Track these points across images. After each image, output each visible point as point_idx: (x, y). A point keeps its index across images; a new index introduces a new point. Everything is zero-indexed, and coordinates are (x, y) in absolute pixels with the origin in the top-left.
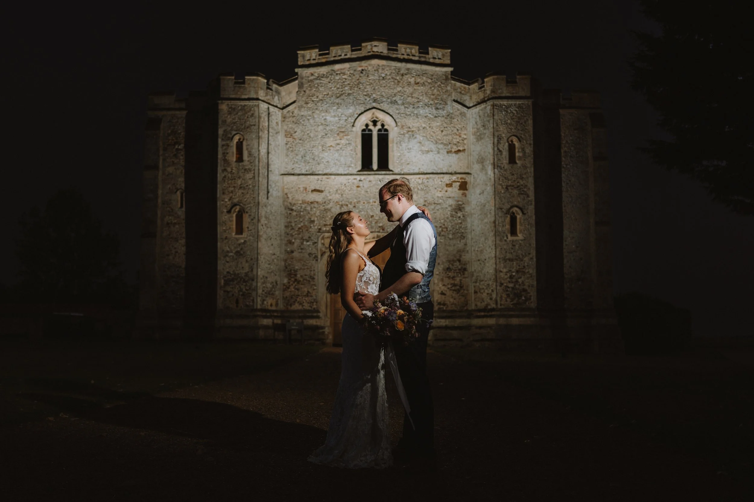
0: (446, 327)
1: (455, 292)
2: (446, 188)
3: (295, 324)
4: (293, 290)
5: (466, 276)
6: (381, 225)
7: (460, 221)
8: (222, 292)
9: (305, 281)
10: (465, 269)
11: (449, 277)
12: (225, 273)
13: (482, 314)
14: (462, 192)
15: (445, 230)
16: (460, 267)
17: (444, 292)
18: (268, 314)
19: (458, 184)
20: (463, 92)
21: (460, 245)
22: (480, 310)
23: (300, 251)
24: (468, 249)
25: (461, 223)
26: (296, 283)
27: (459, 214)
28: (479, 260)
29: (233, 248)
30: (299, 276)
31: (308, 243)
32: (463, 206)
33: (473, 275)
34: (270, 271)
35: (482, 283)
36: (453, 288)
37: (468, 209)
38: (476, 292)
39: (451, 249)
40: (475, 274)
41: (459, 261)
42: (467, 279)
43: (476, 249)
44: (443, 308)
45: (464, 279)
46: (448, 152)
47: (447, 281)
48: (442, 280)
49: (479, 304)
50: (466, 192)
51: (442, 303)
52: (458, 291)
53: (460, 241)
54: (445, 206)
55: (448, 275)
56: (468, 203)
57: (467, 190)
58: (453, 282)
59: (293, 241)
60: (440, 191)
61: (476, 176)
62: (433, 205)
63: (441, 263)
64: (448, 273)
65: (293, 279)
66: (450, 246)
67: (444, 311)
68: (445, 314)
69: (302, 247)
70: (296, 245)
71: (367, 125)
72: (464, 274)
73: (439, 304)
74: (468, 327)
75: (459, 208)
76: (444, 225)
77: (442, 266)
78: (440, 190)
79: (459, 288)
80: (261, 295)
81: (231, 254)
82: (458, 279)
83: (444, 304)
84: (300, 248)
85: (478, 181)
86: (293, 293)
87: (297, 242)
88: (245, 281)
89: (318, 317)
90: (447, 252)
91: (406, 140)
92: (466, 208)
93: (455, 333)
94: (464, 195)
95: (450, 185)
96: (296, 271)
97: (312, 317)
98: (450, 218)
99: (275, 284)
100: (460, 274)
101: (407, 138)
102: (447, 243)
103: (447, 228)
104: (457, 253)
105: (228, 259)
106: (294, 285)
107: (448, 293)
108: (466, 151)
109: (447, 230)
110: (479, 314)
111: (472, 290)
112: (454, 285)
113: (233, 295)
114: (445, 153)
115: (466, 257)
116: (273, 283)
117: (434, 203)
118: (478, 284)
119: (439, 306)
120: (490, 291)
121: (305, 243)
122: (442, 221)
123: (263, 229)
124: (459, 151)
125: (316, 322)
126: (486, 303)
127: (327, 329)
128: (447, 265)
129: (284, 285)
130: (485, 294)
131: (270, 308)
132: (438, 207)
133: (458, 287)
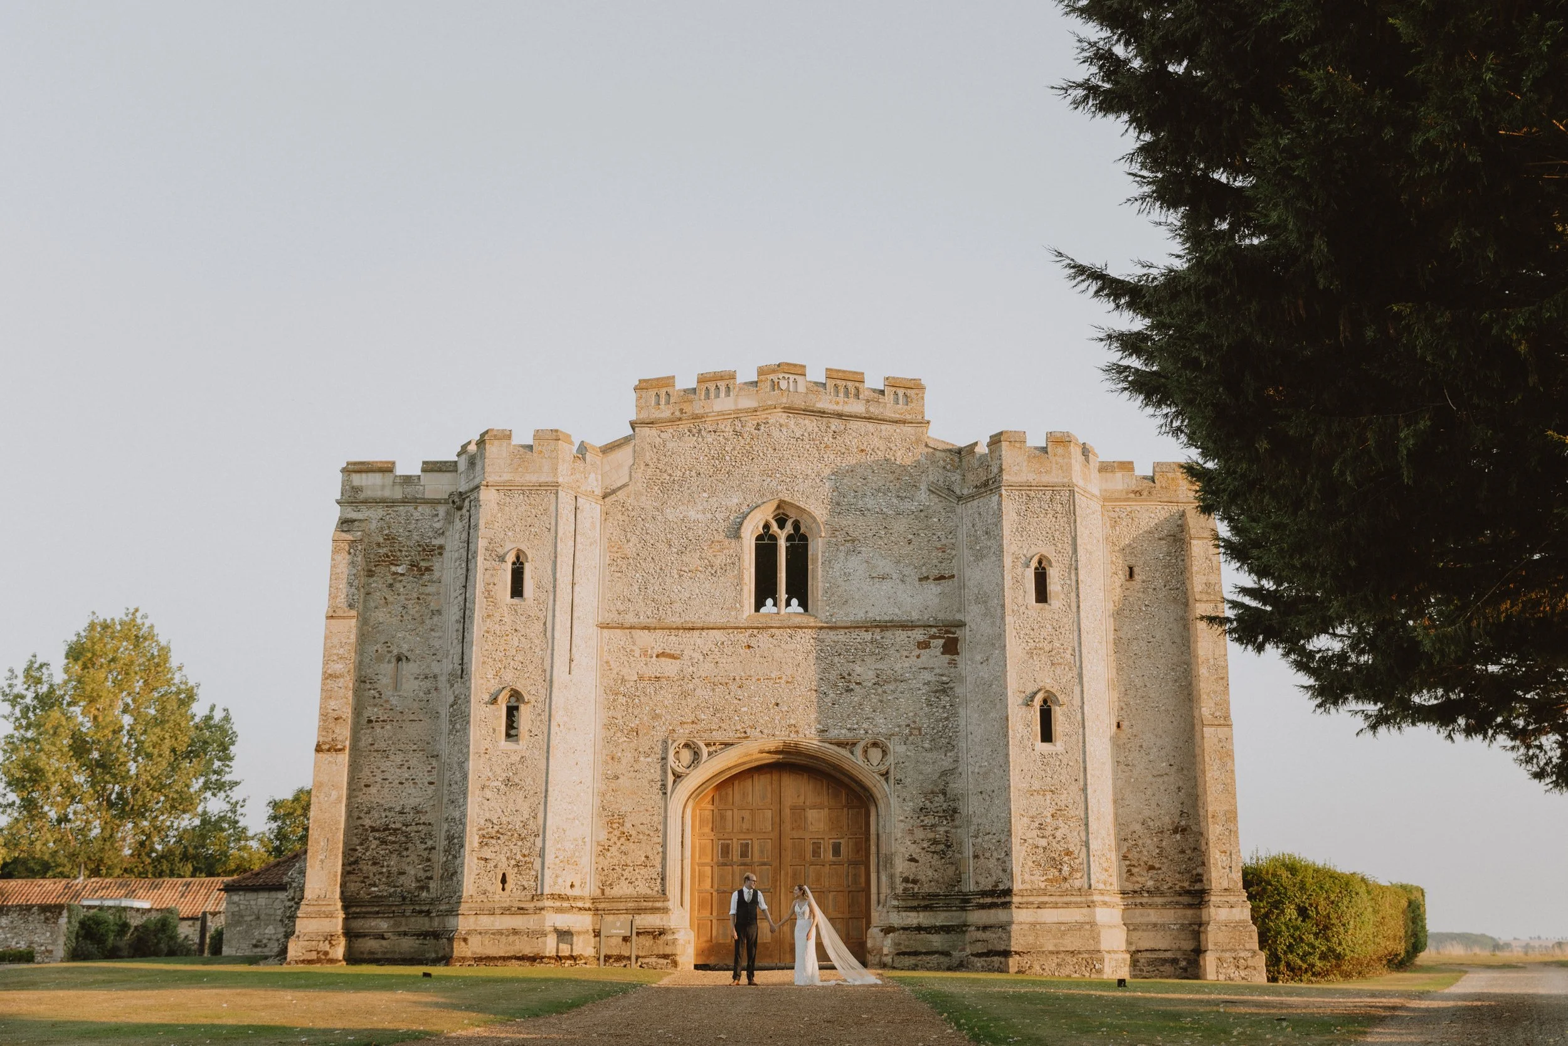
0: (919, 929)
1: (936, 856)
2: (917, 652)
3: (618, 924)
4: (617, 854)
5: (957, 823)
6: (793, 722)
7: (945, 715)
8: (476, 861)
9: (641, 836)
10: (955, 811)
11: (924, 827)
12: (482, 822)
13: (989, 900)
14: (948, 656)
15: (916, 732)
16: (945, 806)
17: (914, 856)
18: (566, 904)
19: (941, 642)
20: (948, 467)
21: (947, 763)
22: (984, 894)
23: (633, 774)
24: (960, 770)
25: (947, 719)
26: (623, 840)
27: (945, 700)
28: (981, 793)
29: (499, 771)
30: (628, 825)
31: (649, 760)
32: (952, 685)
33: (969, 822)
34: (571, 817)
35: (987, 838)
36: (933, 848)
37: (959, 690)
38: (976, 857)
39: (928, 769)
40: (975, 820)
41: (945, 794)
42: (959, 830)
43: (976, 770)
44: (913, 889)
45: (953, 830)
46: (920, 580)
47: (920, 834)
48: (911, 832)
49: (982, 880)
50: (955, 657)
51: (911, 878)
52: (942, 854)
53: (946, 755)
54: (914, 683)
55: (922, 821)
56: (961, 679)
57: (958, 654)
58: (931, 835)
59: (619, 754)
60: (906, 657)
61: (974, 626)
62: (893, 683)
63: (908, 798)
64: (922, 818)
65: (617, 833)
66: (926, 763)
67: (915, 896)
68: (915, 903)
69: (636, 767)
70: (624, 761)
71: (767, 526)
72: (953, 820)
73: (906, 880)
74: (961, 929)
75: (943, 689)
76: (914, 722)
77: (911, 804)
78: (905, 653)
79: (944, 848)
80: (552, 866)
81: (496, 784)
82: (942, 829)
83: (915, 882)
84: (632, 769)
85: (979, 636)
86: (615, 861)
87: (628, 757)
88: (522, 839)
89: (665, 910)
90: (921, 777)
91: (842, 555)
92: (956, 689)
93: (937, 941)
94: (953, 664)
95: (924, 645)
96: (622, 817)
97: (654, 910)
98: (926, 709)
99: (580, 842)
100: (947, 819)
101: (843, 554)
102: (920, 759)
103: (920, 729)
104: (939, 778)
105: (488, 793)
106: (619, 844)
107: (924, 858)
108: (956, 579)
109: (920, 734)
110: (981, 901)
111: (969, 852)
112: (935, 842)
113: (496, 867)
114: (917, 583)
115: (956, 786)
116: (575, 840)
117: (896, 680)
118: (980, 840)
119: (904, 885)
120: (1003, 854)
121: (642, 759)
122: (911, 714)
123: (559, 734)
124: (942, 578)
125: (662, 919)
126: (995, 878)
127: (682, 932)
128: (920, 801)
129: (598, 844)
130: (993, 861)
131: (570, 892)
132: (903, 686)
133: (942, 847)
